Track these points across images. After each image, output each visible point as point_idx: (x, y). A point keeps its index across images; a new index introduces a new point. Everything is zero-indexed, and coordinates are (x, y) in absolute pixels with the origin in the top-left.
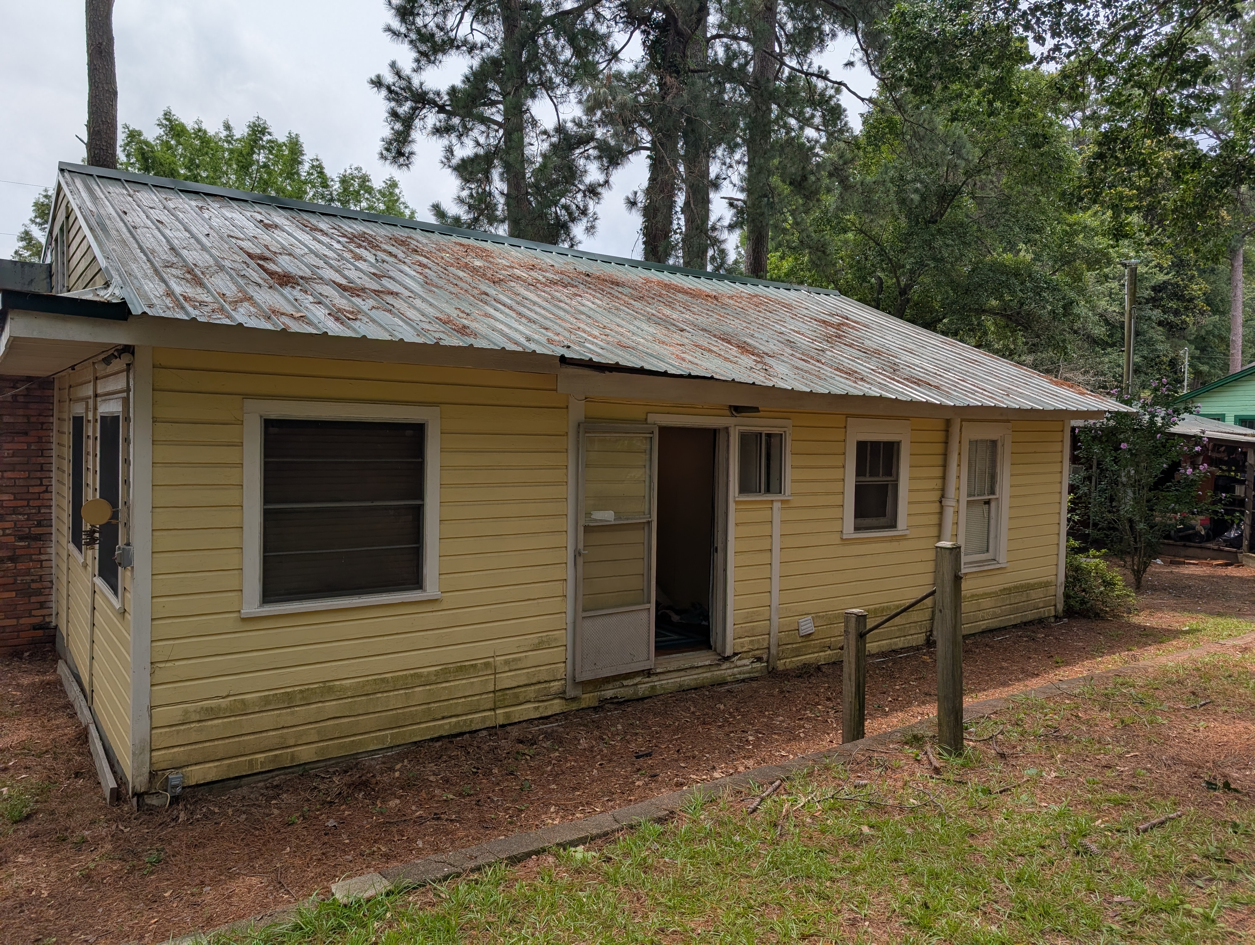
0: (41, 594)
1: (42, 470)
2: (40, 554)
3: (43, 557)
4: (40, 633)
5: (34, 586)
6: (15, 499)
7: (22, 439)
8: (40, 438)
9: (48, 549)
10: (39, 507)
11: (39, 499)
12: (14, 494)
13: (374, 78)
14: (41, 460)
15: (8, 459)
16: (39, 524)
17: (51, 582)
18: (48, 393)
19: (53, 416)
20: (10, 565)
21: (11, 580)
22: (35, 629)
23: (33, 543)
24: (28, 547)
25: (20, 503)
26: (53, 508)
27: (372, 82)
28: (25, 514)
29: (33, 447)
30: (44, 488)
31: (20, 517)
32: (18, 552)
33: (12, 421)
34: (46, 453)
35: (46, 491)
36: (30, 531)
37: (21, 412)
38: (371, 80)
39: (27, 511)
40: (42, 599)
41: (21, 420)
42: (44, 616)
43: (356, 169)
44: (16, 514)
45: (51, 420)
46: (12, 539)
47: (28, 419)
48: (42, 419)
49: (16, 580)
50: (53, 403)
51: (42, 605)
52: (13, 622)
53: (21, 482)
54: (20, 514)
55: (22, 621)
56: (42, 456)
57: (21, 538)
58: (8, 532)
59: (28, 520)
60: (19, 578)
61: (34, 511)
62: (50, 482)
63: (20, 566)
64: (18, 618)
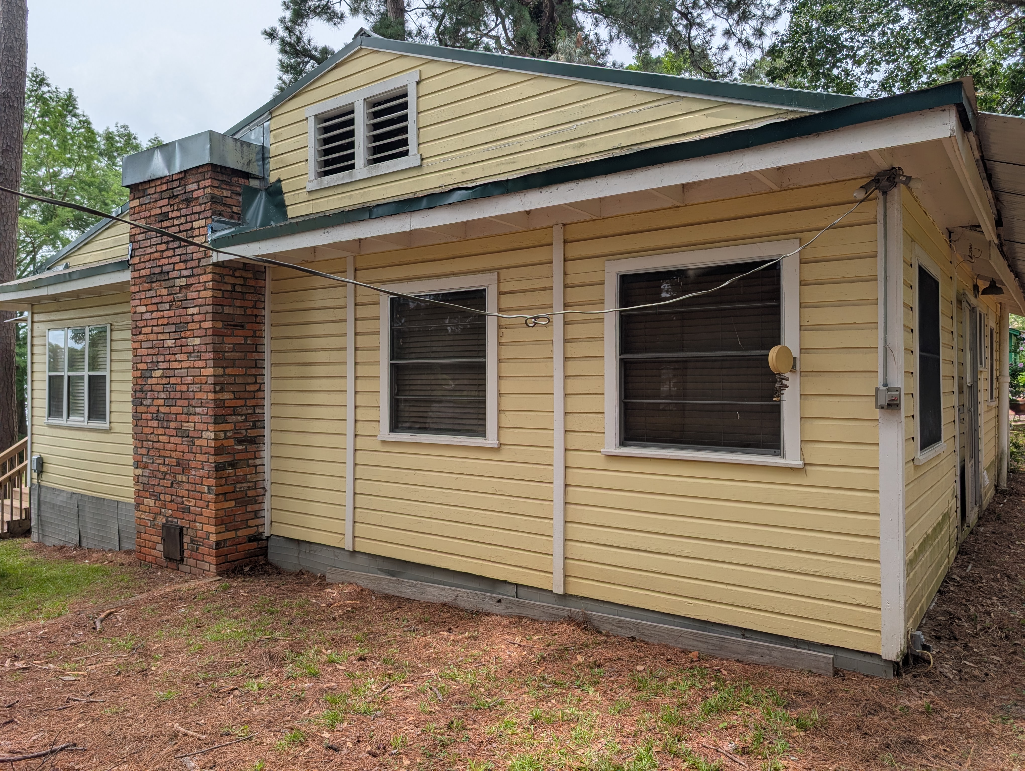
0: (256, 503)
1: (256, 367)
2: (256, 458)
3: (258, 462)
4: (254, 545)
5: (250, 493)
6: (235, 398)
7: (240, 332)
8: (255, 331)
9: (262, 453)
10: (254, 406)
11: (254, 398)
12: (233, 392)
13: (268, 30)
14: (255, 356)
15: (229, 354)
16: (254, 427)
17: (264, 488)
18: (261, 283)
19: (264, 308)
20: (230, 471)
21: (231, 488)
22: (250, 540)
23: (249, 447)
24: (245, 451)
25: (240, 402)
26: (266, 407)
27: (265, 33)
28: (242, 415)
29: (249, 342)
30: (257, 386)
31: (239, 418)
32: (238, 457)
33: (231, 312)
34: (260, 348)
35: (259, 390)
36: (247, 432)
37: (238, 303)
38: (265, 31)
39: (245, 412)
40: (256, 507)
41: (239, 311)
42: (257, 526)
43: (123, 127)
44: (235, 415)
45: (263, 313)
46: (231, 442)
47: (245, 311)
48: (256, 312)
49: (235, 487)
50: (264, 295)
51: (257, 514)
52: (232, 534)
53: (239, 380)
54: (238, 415)
55: (240, 533)
56: (256, 351)
57: (240, 442)
58: (229, 434)
59: (246, 421)
60: (238, 486)
61: (250, 411)
62: (263, 379)
63: (240, 472)
64: (236, 530)
